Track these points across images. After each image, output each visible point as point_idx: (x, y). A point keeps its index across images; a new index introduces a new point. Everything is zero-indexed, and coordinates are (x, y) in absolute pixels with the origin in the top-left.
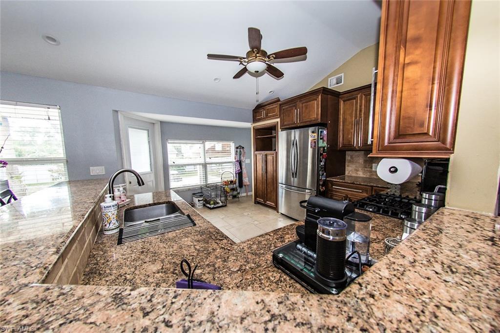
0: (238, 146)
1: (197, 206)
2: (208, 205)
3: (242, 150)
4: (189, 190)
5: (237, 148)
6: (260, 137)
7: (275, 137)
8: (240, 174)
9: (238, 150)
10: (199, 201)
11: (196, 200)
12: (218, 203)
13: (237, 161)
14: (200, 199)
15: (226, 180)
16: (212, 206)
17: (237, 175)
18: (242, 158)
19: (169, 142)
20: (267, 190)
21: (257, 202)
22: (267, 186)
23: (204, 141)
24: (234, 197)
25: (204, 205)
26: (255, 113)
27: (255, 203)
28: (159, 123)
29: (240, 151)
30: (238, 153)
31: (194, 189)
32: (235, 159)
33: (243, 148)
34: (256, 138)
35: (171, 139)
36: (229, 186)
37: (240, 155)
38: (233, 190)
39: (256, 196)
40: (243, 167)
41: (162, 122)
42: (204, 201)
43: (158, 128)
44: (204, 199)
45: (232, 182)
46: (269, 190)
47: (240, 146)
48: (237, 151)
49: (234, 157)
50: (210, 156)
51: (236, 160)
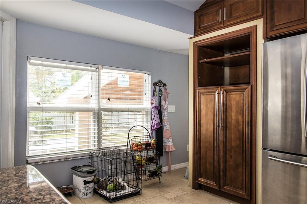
0: (156, 81)
1: (81, 195)
2: (104, 192)
3: (163, 89)
4: (66, 160)
5: (156, 85)
6: (209, 60)
8: (158, 132)
9: (157, 88)
10: (86, 183)
11: (79, 181)
12: (123, 188)
13: (155, 108)
14: (86, 179)
15: (136, 141)
16: (113, 195)
17: (154, 132)
18: (163, 103)
19: (32, 61)
20: (225, 162)
21: (197, 186)
22: (225, 153)
23: (100, 67)
24: (154, 174)
25: (95, 192)
26: (200, 16)
27: (194, 188)
28: (15, 21)
29: (160, 90)
30: (157, 94)
31: (75, 159)
32: (152, 104)
33: (166, 85)
35: (37, 57)
36: (144, 153)
37: (160, 97)
38: (150, 160)
39: (197, 173)
40: (165, 118)
42: (95, 183)
44: (95, 180)
45: (148, 145)
46: (231, 163)
47: (159, 81)
48: (155, 90)
49: (150, 100)
50: (109, 96)
51: (153, 106)
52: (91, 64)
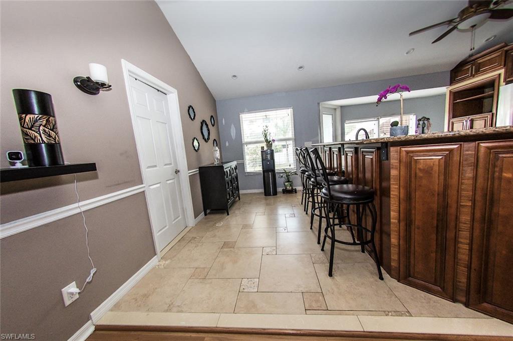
0: (421, 118)
3: (426, 122)
5: (420, 120)
6: (459, 101)
7: (492, 96)
9: (421, 122)
23: (379, 117)
26: (455, 72)
28: (340, 108)
29: (424, 123)
30: (421, 126)
33: (429, 119)
34: (454, 104)
37: (424, 127)
41: (342, 107)
43: (338, 112)
47: (423, 118)
48: (419, 124)
52: (374, 117)
